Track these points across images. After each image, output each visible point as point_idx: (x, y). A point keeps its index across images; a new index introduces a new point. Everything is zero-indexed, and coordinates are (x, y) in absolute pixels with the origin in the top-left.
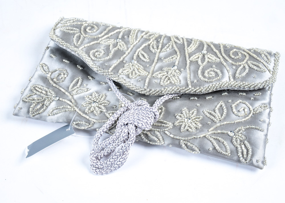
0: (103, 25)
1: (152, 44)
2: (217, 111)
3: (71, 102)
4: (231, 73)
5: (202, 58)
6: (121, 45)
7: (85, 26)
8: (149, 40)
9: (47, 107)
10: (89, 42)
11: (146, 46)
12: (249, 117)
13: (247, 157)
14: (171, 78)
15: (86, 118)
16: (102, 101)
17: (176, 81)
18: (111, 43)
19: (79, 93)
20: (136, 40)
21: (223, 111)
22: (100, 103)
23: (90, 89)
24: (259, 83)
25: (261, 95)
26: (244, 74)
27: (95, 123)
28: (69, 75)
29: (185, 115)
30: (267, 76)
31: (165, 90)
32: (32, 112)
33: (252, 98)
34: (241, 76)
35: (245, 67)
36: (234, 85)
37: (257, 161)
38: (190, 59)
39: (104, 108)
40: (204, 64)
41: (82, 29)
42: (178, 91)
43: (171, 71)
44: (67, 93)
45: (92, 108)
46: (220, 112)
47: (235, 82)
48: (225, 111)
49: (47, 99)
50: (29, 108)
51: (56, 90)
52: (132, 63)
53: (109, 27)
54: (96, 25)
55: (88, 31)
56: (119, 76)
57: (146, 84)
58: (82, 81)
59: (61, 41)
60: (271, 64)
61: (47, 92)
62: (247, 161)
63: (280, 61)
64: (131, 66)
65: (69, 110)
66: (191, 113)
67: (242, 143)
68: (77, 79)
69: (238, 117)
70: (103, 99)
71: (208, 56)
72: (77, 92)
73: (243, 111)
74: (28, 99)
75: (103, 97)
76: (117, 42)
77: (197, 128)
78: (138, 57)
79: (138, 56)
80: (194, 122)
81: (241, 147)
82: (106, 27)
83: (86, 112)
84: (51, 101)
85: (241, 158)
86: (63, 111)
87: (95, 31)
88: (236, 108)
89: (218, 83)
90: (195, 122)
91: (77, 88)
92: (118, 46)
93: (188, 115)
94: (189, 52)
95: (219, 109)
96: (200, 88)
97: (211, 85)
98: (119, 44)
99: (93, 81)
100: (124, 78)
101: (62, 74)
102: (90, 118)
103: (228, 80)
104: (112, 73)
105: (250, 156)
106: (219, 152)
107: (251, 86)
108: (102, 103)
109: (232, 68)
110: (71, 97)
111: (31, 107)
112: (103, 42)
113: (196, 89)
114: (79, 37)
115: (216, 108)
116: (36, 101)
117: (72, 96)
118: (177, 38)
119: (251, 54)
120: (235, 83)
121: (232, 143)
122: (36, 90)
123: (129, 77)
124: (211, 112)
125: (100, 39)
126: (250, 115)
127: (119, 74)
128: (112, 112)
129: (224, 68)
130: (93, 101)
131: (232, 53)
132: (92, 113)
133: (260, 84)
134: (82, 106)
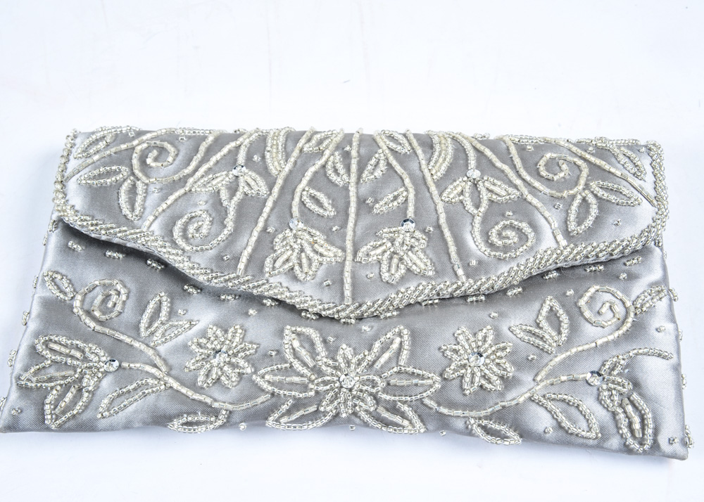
0: (189, 138)
1: (330, 163)
2: (544, 324)
3: (155, 366)
4: (555, 225)
5: (472, 193)
6: (250, 181)
7: (142, 151)
8: (321, 153)
9: (93, 394)
10: (164, 199)
11: (316, 173)
12: (629, 325)
13: (643, 434)
14: (405, 257)
15: (206, 403)
16: (236, 346)
17: (423, 266)
18: (220, 185)
19: (171, 337)
20: (287, 161)
21: (561, 322)
22: (231, 352)
23: (198, 321)
24: (631, 237)
25: (642, 261)
26: (589, 222)
27: (231, 412)
28: (131, 294)
29: (467, 347)
30: (645, 212)
31: (400, 295)
32: (54, 416)
33: (623, 276)
34: (583, 227)
35: (587, 199)
36: (572, 256)
37: (671, 442)
38: (443, 198)
39: (246, 365)
40: (482, 209)
41: (135, 162)
42: (434, 292)
43: (401, 236)
44: (136, 344)
45: (215, 370)
46: (551, 324)
47: (572, 245)
48: (564, 318)
49: (88, 372)
50: (43, 404)
51: (107, 341)
52: (291, 230)
53: (204, 138)
54: (169, 143)
55: (153, 164)
56: (267, 281)
57: (348, 293)
58: (172, 303)
59: (90, 223)
60: (646, 179)
61: (83, 352)
62: (646, 447)
63: (665, 163)
64: (292, 241)
65: (153, 392)
66: (480, 338)
67: (626, 401)
68: (157, 299)
69: (599, 328)
70: (237, 339)
71: (487, 184)
72: (163, 335)
73: (610, 311)
74: (34, 379)
75: (238, 335)
76: (237, 177)
77: (505, 377)
78: (303, 207)
79: (302, 203)
80: (493, 361)
81: (625, 412)
82: (197, 140)
83: (200, 384)
84: (100, 375)
85: (630, 441)
86: (137, 397)
87: (170, 159)
88: (590, 308)
89: (532, 260)
90: (497, 361)
91: (162, 323)
92: (243, 188)
93: (474, 345)
94: (435, 177)
95: (548, 318)
96: (488, 279)
97: (515, 268)
98: (241, 180)
99: (200, 296)
100: (285, 284)
101: (112, 292)
102: (215, 400)
103: (554, 245)
104: (249, 277)
105: (649, 431)
106: (572, 434)
107: (613, 250)
108: (238, 352)
109: (554, 209)
110: (150, 352)
111: (47, 401)
112: (198, 187)
113: (479, 283)
114: (133, 190)
115: (541, 318)
116: (58, 382)
117: (154, 348)
118: (391, 138)
119: (593, 159)
120: (573, 249)
121: (601, 403)
122: (51, 350)
123: (295, 278)
124: (531, 328)
125: (191, 180)
126: (630, 320)
127: (267, 275)
128: (269, 369)
129: (536, 212)
130: (214, 349)
131: (545, 165)
132: (217, 385)
133: (635, 241)
134: (186, 370)
